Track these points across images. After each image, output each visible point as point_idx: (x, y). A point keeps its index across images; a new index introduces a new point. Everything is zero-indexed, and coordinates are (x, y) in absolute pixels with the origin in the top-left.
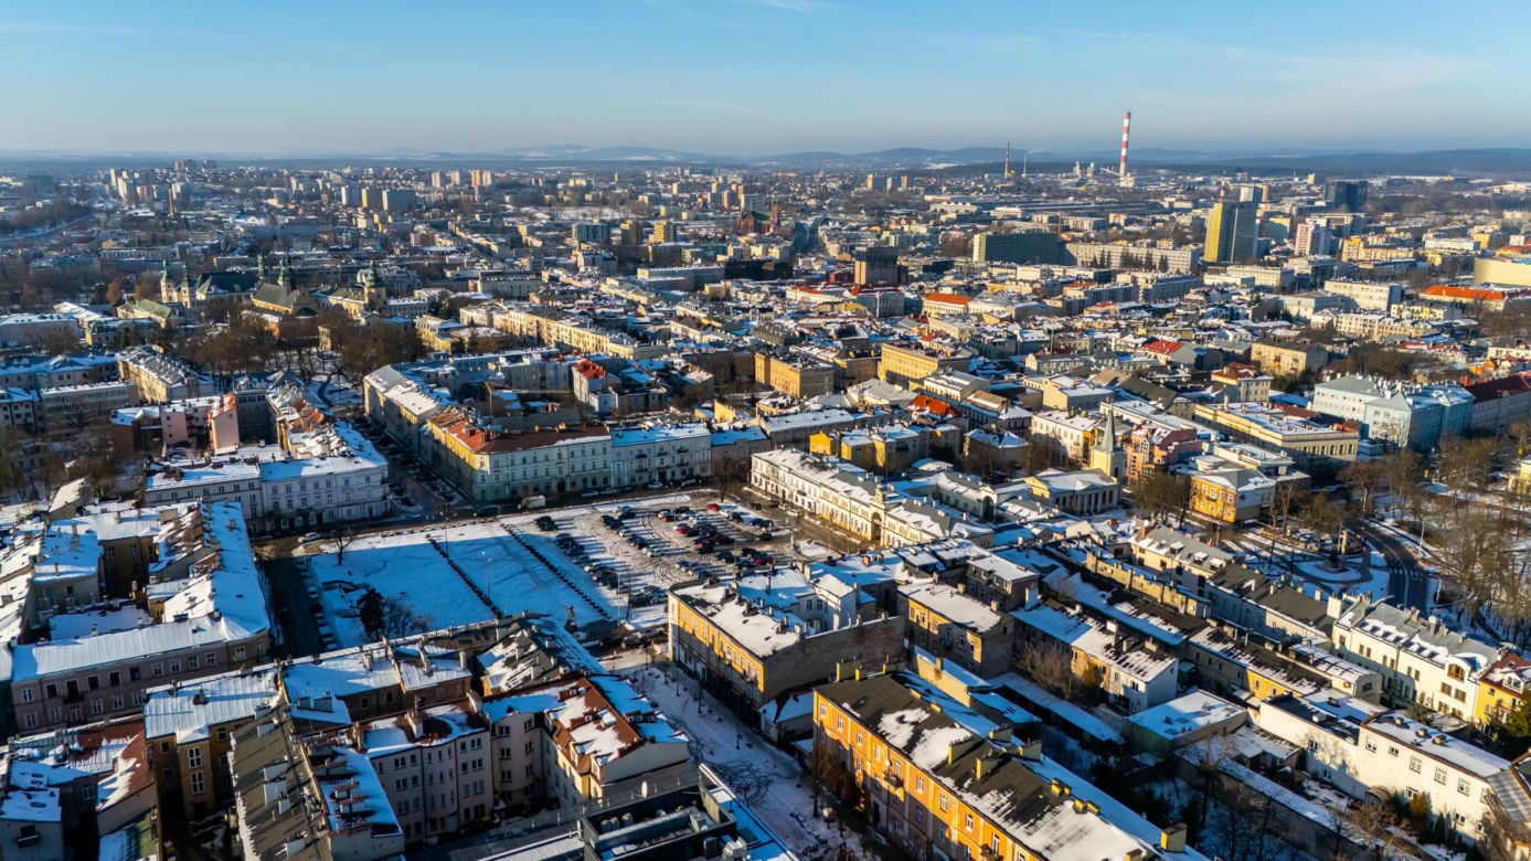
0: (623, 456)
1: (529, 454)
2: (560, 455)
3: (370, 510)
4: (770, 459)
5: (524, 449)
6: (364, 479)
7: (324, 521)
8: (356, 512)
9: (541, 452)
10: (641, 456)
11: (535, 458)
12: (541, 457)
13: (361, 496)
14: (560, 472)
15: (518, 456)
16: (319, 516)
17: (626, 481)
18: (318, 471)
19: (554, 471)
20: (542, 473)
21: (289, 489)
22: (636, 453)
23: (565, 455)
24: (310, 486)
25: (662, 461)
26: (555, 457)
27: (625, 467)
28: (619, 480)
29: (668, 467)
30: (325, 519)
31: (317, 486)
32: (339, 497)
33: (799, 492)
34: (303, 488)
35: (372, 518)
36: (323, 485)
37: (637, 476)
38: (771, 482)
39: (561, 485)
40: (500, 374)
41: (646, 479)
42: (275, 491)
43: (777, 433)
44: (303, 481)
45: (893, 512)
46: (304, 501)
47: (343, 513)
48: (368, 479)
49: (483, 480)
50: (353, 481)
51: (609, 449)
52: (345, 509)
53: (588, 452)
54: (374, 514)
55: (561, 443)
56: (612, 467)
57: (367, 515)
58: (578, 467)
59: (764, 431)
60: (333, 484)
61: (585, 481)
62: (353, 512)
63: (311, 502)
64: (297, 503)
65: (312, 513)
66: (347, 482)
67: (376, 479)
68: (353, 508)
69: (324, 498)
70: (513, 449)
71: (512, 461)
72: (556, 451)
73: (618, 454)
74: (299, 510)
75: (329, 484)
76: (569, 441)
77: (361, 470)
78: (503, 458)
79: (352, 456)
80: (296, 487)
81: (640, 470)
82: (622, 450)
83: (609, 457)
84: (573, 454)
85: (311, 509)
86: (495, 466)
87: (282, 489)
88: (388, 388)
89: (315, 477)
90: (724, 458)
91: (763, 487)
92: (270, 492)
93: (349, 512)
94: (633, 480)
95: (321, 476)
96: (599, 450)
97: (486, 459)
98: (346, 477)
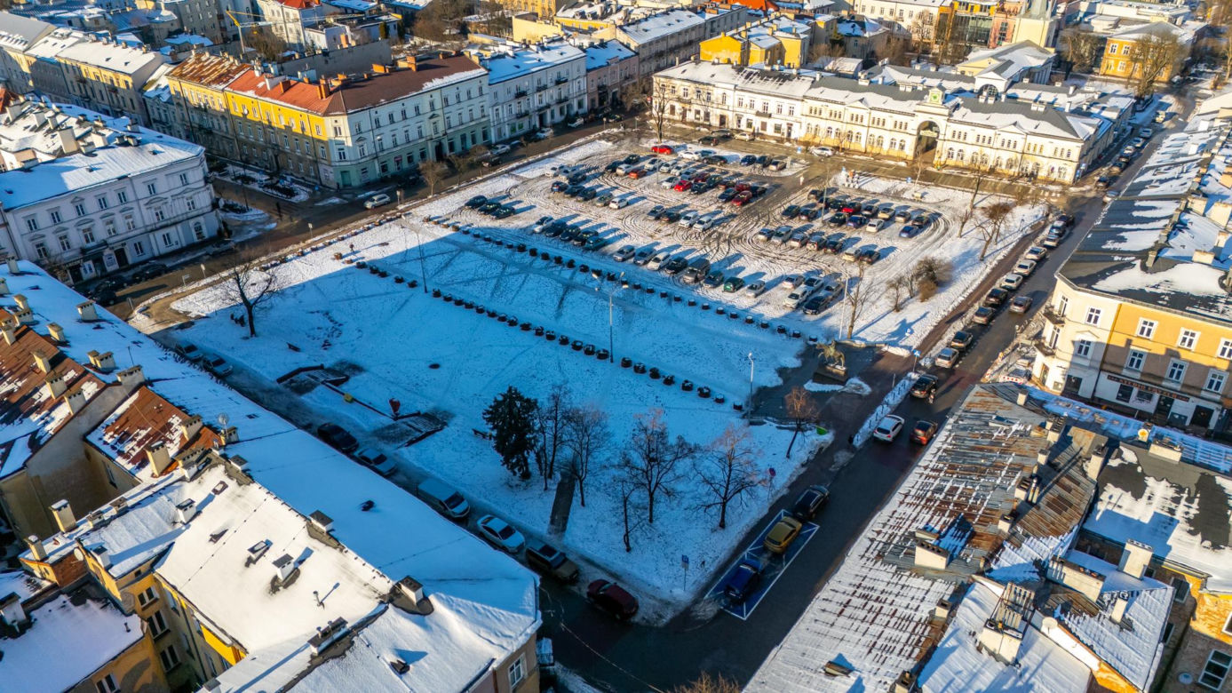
0: (501, 99)
1: (396, 108)
2: (432, 104)
3: (198, 229)
4: (685, 76)
5: (390, 100)
6: (177, 181)
7: (130, 261)
8: (179, 236)
9: (410, 104)
10: (521, 94)
11: (404, 113)
12: (411, 112)
13: (179, 208)
14: (436, 132)
15: (383, 112)
16: (120, 255)
17: (507, 131)
18: (96, 178)
19: (428, 130)
20: (413, 135)
21: (56, 217)
22: (514, 91)
23: (438, 105)
24: (91, 205)
25: (541, 102)
26: (428, 108)
27: (504, 113)
28: (499, 132)
29: (548, 106)
30: (132, 257)
31: (103, 203)
32: (146, 217)
33: (758, 114)
34: (80, 210)
35: (203, 243)
36: (113, 200)
37: (518, 122)
38: (695, 107)
39: (439, 149)
40: (165, 13)
41: (526, 128)
42: (32, 224)
43: (644, 46)
44: (77, 198)
45: (957, 115)
46: (89, 236)
47: (157, 245)
48: (183, 177)
49: (342, 156)
50: (162, 186)
51: (486, 89)
52: (159, 235)
53: (463, 97)
54: (206, 234)
55: (428, 86)
56: (490, 112)
57: (196, 239)
58: (454, 121)
59: (628, 47)
60: (130, 196)
61: (463, 138)
62: (174, 238)
63: (101, 233)
64: (77, 239)
65: (107, 252)
66: (152, 188)
67: (196, 176)
68: (171, 230)
69: (121, 223)
70: (375, 104)
71: (377, 121)
72: (427, 98)
73: (496, 94)
74: (83, 251)
75: (122, 197)
76: (437, 82)
77: (171, 165)
78: (365, 118)
79: (139, 143)
80: (68, 212)
81: (520, 116)
82: (499, 88)
83: (488, 100)
84: (446, 100)
85: (105, 243)
86: (358, 133)
87: (44, 220)
88: (29, 44)
89: (97, 187)
90: (599, 88)
91: (677, 117)
92: (26, 229)
93: (167, 238)
94: (513, 130)
95: (108, 184)
96: (475, 93)
97: (343, 122)
98: (150, 181)
